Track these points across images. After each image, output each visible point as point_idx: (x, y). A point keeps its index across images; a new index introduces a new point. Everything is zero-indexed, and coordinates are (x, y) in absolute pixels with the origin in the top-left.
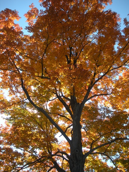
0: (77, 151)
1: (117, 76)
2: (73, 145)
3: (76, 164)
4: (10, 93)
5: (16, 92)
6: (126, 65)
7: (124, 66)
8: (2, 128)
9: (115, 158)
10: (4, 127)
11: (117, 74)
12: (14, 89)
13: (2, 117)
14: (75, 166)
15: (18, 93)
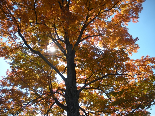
0: (71, 87)
1: (108, 18)
2: (68, 82)
3: (71, 98)
4: (9, 40)
5: (14, 38)
6: (116, 7)
7: (115, 9)
8: (8, 72)
9: (109, 91)
10: (10, 72)
11: (108, 16)
12: (12, 36)
13: (6, 62)
14: (70, 100)
15: (16, 39)
